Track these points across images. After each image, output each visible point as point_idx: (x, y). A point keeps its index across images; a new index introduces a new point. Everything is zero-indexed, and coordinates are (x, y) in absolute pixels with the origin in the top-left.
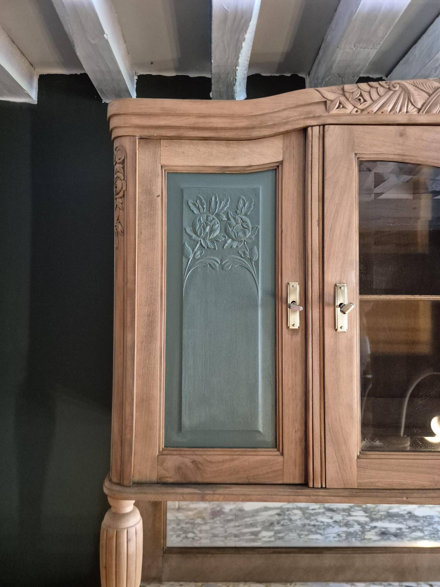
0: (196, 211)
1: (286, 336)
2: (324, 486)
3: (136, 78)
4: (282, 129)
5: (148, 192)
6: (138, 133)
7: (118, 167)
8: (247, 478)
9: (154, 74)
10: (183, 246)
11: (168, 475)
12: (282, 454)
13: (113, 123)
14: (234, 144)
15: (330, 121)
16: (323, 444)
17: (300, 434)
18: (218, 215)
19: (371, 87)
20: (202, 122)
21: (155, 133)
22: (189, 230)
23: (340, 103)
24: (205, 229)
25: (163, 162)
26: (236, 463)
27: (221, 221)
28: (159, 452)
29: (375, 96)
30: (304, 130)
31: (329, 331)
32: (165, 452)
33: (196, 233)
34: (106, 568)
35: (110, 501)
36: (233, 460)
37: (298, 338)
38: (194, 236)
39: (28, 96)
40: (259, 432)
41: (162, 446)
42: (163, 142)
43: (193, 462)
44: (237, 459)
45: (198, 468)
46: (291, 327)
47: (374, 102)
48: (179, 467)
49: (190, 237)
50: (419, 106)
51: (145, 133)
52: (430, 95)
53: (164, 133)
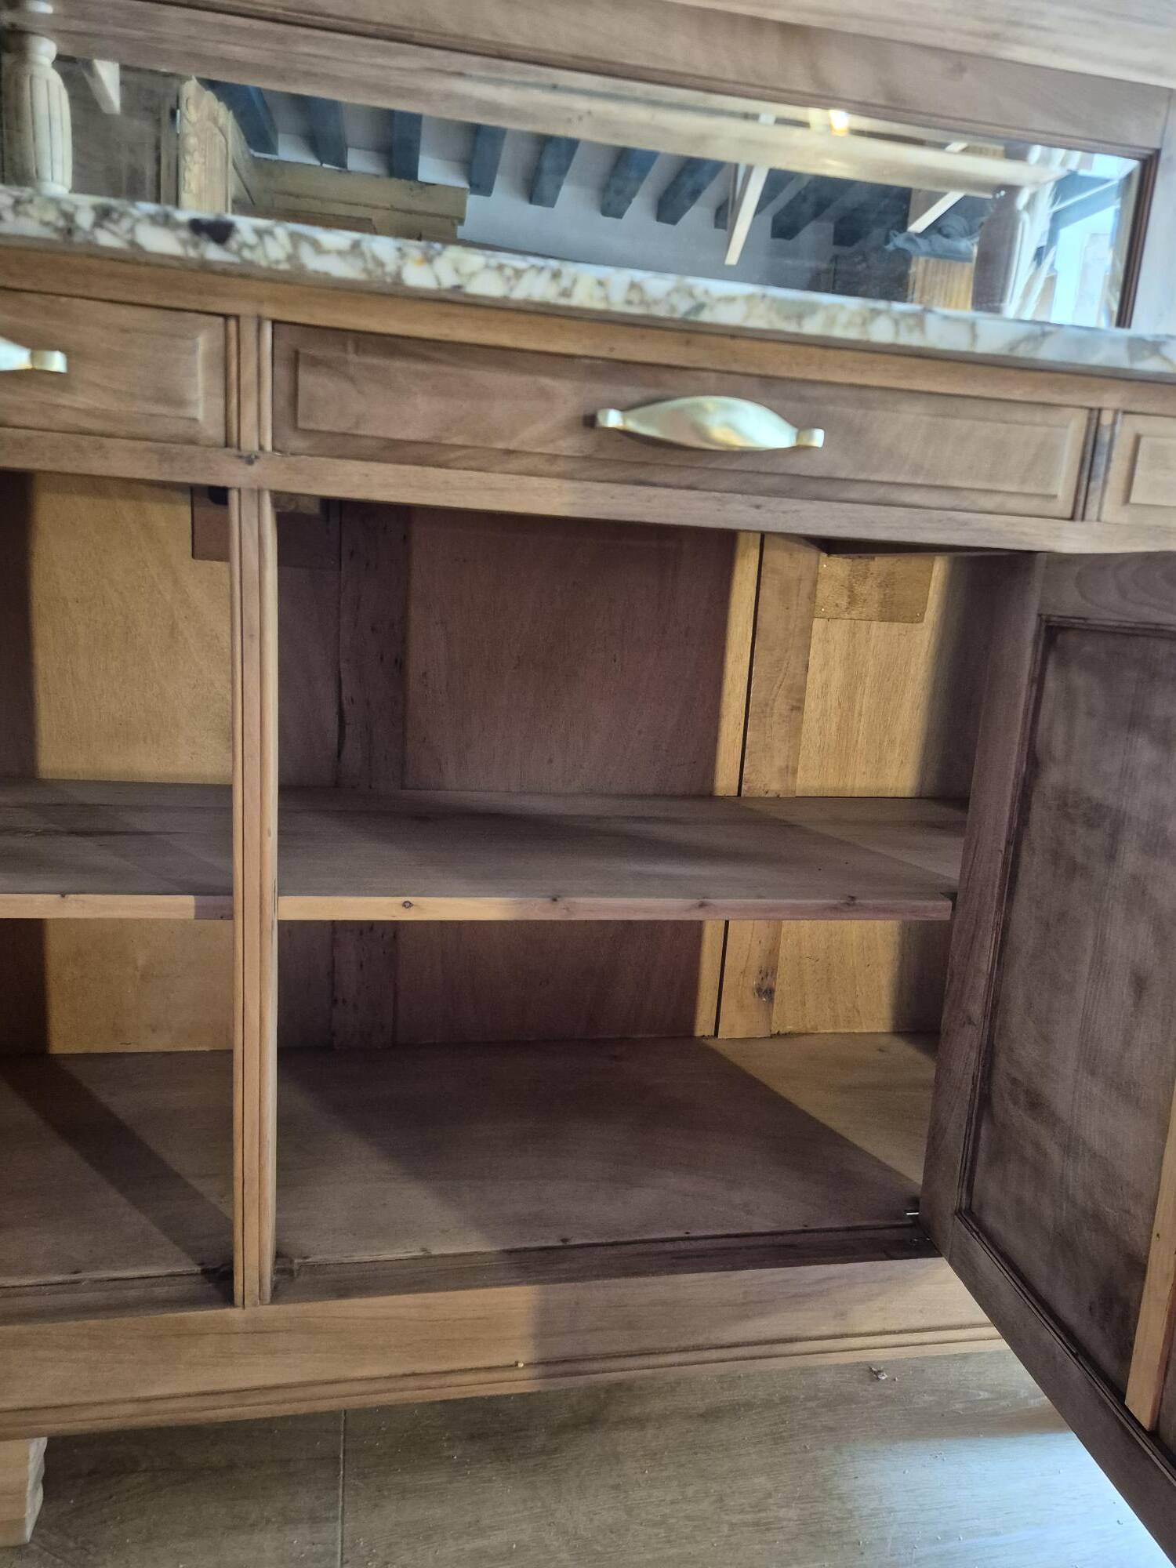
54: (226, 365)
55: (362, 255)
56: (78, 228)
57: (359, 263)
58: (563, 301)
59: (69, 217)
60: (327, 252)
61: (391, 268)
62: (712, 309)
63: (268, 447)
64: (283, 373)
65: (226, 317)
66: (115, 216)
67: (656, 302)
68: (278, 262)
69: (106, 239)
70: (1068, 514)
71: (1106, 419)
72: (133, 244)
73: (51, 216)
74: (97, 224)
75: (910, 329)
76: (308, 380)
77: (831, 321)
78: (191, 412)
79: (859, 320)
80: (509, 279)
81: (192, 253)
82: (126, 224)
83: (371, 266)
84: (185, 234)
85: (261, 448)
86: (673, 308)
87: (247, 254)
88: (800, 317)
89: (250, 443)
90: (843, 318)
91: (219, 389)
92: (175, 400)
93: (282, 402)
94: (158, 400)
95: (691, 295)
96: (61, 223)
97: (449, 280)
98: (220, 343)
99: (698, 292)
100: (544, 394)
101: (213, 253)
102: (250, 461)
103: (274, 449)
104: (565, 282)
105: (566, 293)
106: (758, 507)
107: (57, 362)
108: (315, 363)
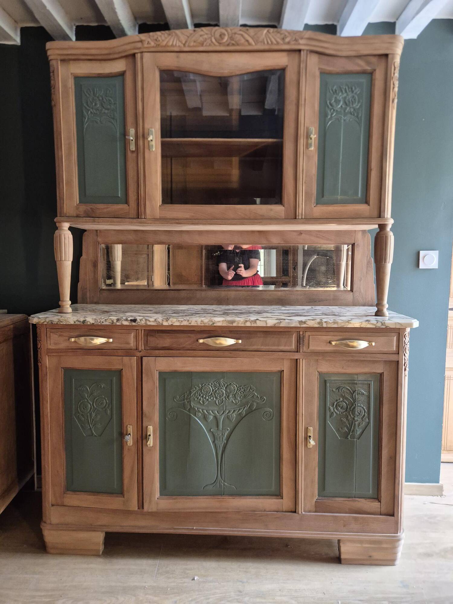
0: (88, 95)
1: (129, 154)
2: (145, 218)
3: (74, 27)
4: (123, 54)
5: (65, 86)
6: (59, 58)
7: (51, 74)
8: (114, 215)
9: (85, 24)
10: (83, 112)
11: (81, 214)
12: (129, 206)
13: (49, 53)
14: (103, 62)
15: (145, 50)
16: (145, 200)
17: (136, 197)
18: (98, 98)
19: (162, 34)
20: (87, 52)
21: (66, 57)
22: (85, 105)
23: (148, 42)
24: (92, 104)
25: (72, 72)
26: (109, 209)
27: (99, 100)
28: (77, 205)
29: (163, 38)
30: (134, 55)
31: (146, 150)
32: (79, 205)
33: (88, 105)
34: (56, 249)
35: (57, 224)
36: (108, 208)
37: (134, 155)
38: (88, 108)
39: (15, 40)
40: (119, 197)
41: (78, 202)
42: (71, 62)
43: (91, 208)
44: (110, 207)
45: (93, 211)
46: (131, 150)
47: (163, 41)
48: (85, 211)
49: (86, 107)
50: (184, 42)
51: (63, 57)
52: (188, 37)
53: (70, 57)
54: (136, 337)
55: (156, 321)
56: (114, 323)
57: (156, 323)
58: (190, 325)
59: (113, 321)
60: (151, 322)
61: (161, 323)
62: (216, 323)
63: (143, 349)
64: (145, 337)
65: (136, 330)
66: (119, 320)
67: (206, 323)
68: (143, 324)
69: (118, 324)
70: (296, 351)
71: (301, 333)
72: (122, 324)
73: (110, 321)
74: (117, 322)
75: (254, 323)
76: (149, 338)
77: (238, 323)
78: (131, 345)
79: (244, 323)
80: (180, 322)
81: (130, 324)
82: (121, 321)
83: (158, 323)
84: (129, 322)
85: (142, 350)
86: (209, 324)
87: (139, 323)
88: (232, 323)
89: (140, 349)
90: (240, 323)
91: (135, 341)
92: (128, 343)
93: (145, 342)
94: (126, 344)
95: (212, 322)
96: (112, 322)
97: (170, 324)
98: (135, 334)
99: (213, 321)
100: (189, 337)
101: (134, 324)
102: (140, 352)
103: (144, 349)
104: (190, 322)
105: (190, 323)
106: (231, 353)
107: (111, 340)
108: (151, 335)
